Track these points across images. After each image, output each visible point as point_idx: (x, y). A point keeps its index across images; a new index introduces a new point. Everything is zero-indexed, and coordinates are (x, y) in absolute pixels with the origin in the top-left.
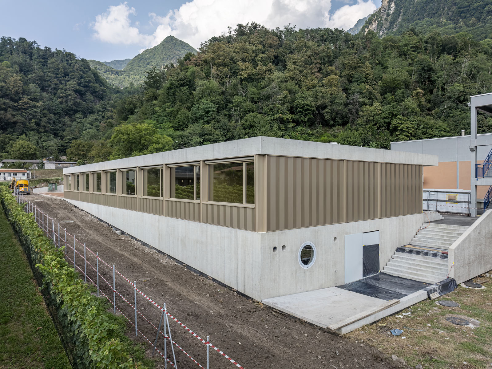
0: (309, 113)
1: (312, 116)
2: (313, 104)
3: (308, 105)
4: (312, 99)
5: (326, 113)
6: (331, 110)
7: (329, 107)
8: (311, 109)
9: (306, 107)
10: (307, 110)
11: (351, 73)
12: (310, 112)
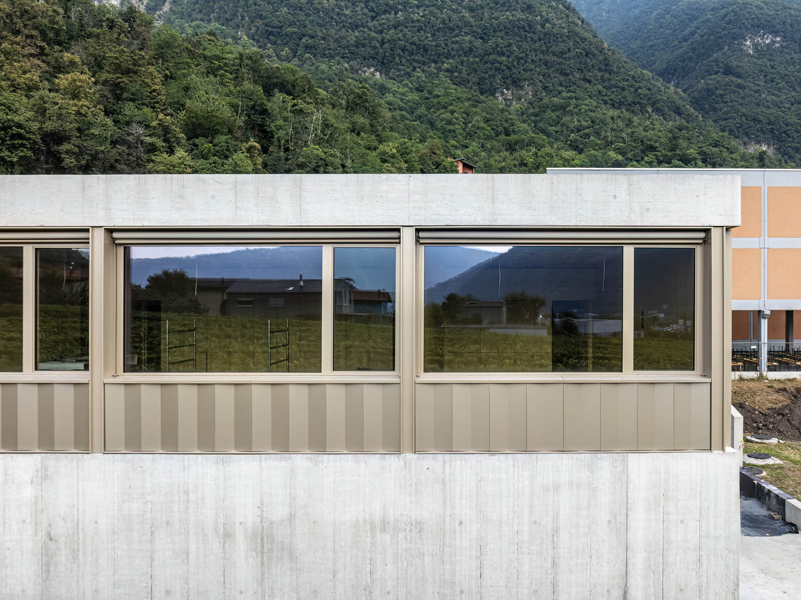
0: (23, 145)
1: (29, 153)
2: (35, 126)
3: (19, 126)
4: (30, 114)
5: (67, 152)
6: (78, 147)
7: (75, 141)
8: (28, 136)
9: (15, 130)
10: (20, 136)
11: (120, 80)
12: (25, 142)
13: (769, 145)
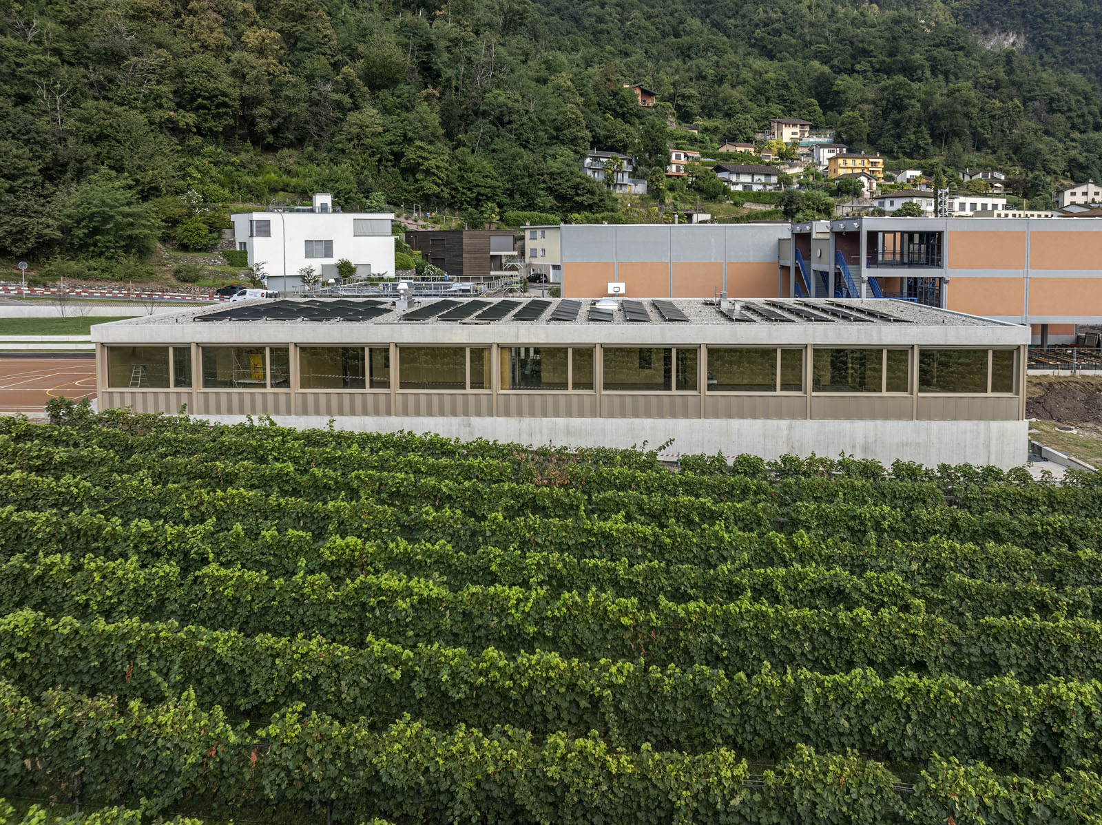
0: (226, 113)
2: (235, 92)
3: (224, 94)
4: (230, 80)
5: (261, 116)
6: (271, 109)
7: (268, 103)
8: (230, 103)
9: (221, 99)
10: (225, 105)
12: (229, 110)
13: (1018, 34)
